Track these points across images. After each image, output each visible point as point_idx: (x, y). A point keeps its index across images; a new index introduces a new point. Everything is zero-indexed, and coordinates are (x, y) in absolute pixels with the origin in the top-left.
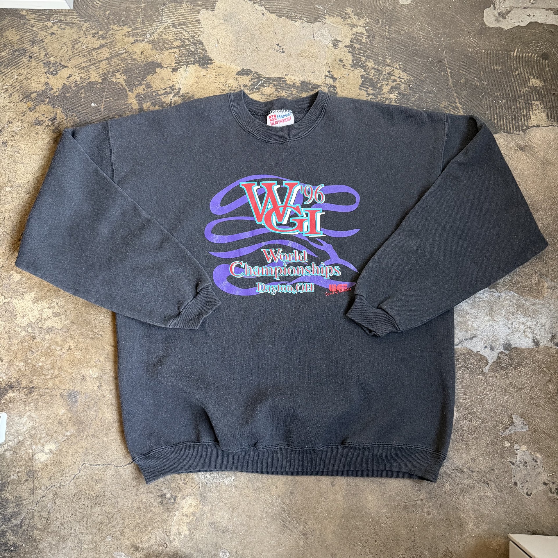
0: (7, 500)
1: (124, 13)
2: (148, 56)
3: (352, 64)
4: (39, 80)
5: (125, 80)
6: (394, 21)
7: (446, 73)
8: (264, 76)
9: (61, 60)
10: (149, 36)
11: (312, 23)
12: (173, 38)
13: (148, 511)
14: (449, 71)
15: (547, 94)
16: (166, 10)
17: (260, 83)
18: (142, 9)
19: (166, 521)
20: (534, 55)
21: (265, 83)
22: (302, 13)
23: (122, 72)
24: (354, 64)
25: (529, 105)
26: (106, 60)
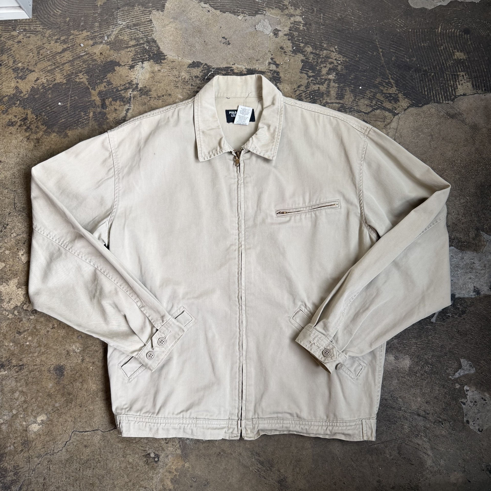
0: (6, 469)
1: (83, 19)
2: (106, 56)
3: (292, 50)
4: (9, 85)
5: (87, 79)
6: (328, 9)
7: (378, 53)
8: (213, 67)
9: (28, 65)
10: (106, 39)
11: (253, 16)
12: (129, 38)
13: (135, 470)
14: (381, 50)
15: (471, 64)
16: (120, 14)
17: (210, 73)
18: (98, 14)
19: (152, 479)
20: (457, 31)
21: (215, 73)
22: (244, 7)
23: (84, 72)
24: (294, 50)
25: (455, 77)
26: (69, 62)
